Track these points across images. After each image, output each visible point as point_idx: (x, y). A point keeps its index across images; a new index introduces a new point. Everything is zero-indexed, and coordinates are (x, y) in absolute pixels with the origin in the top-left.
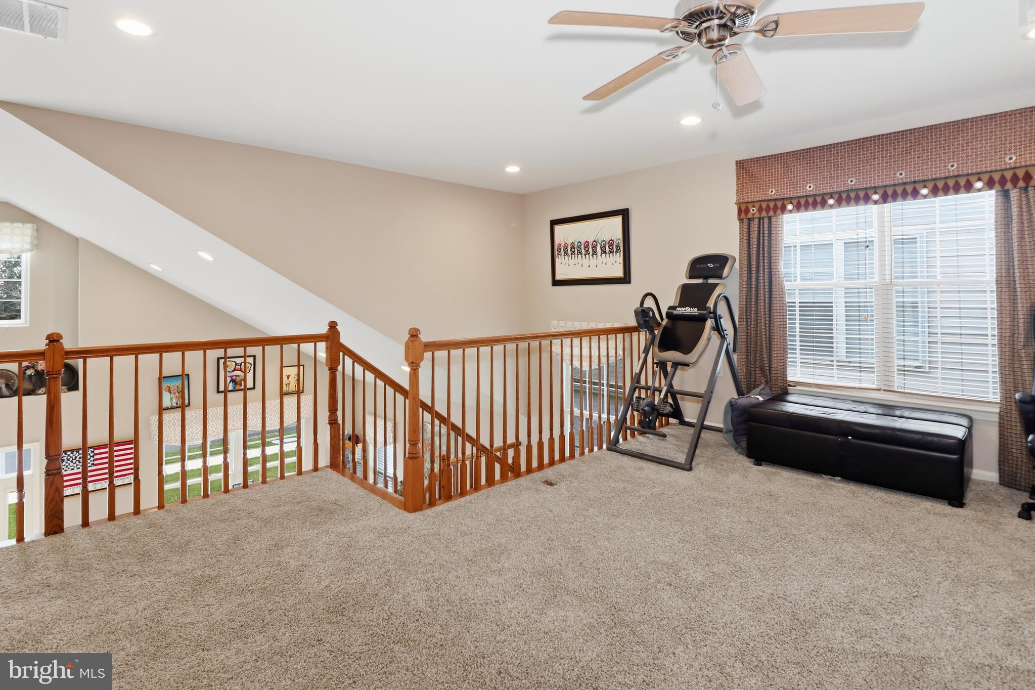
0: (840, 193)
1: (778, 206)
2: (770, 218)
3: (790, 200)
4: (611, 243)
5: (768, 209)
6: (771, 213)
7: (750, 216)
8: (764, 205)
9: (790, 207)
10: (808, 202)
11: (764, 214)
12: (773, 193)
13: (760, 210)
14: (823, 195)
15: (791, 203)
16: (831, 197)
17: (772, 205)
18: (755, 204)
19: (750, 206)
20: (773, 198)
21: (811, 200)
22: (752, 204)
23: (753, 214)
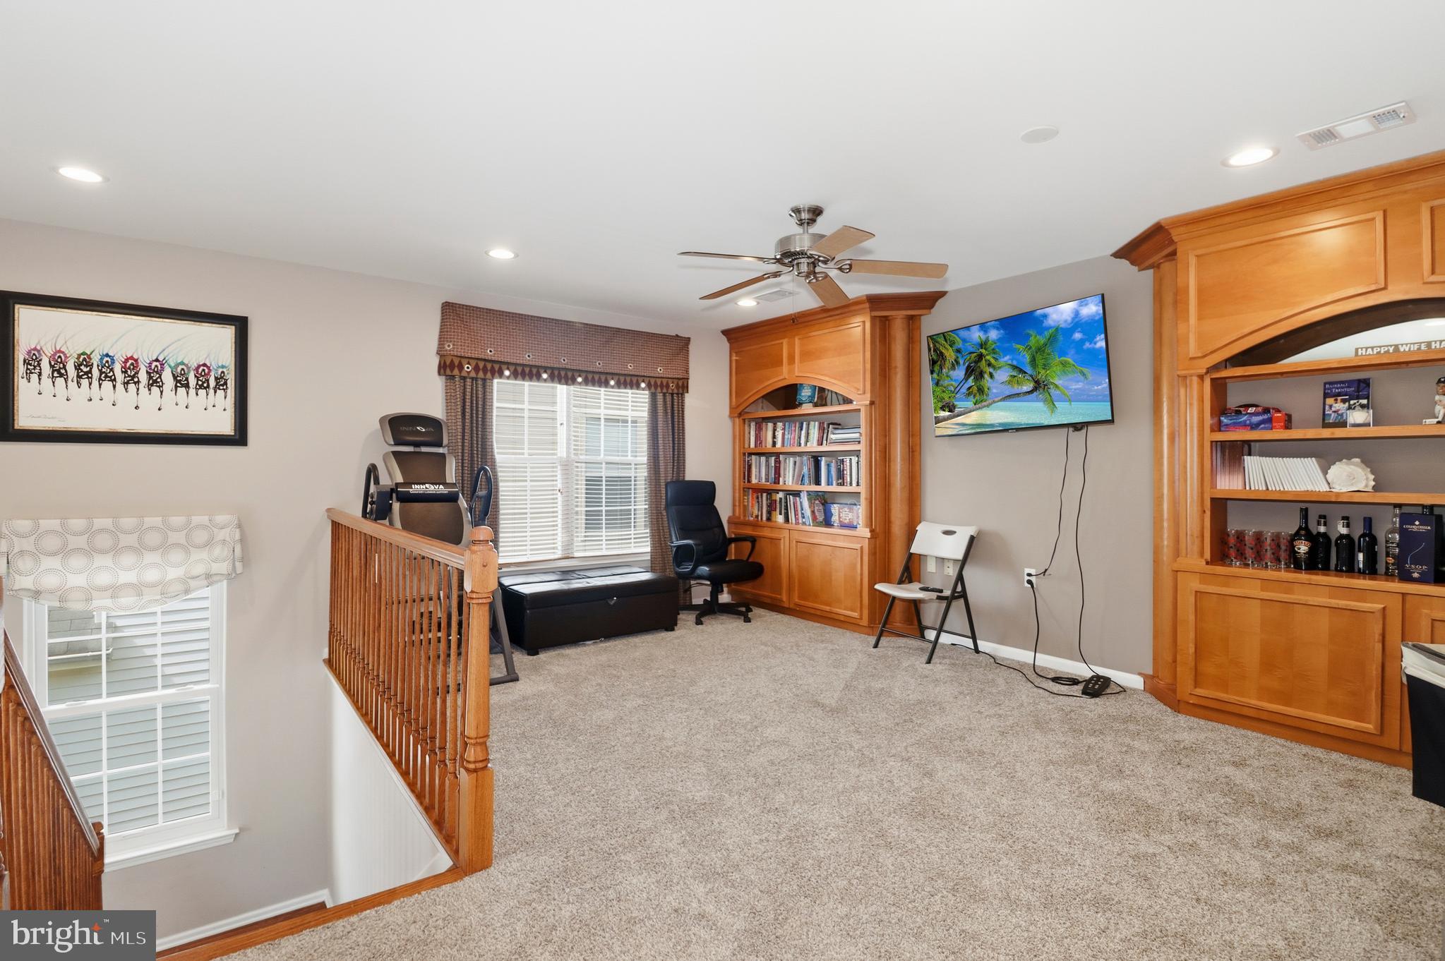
0: (553, 369)
1: (494, 368)
2: (484, 380)
3: (508, 364)
4: (203, 372)
5: (485, 370)
6: (489, 375)
7: (464, 374)
8: (481, 364)
9: (507, 373)
10: (525, 372)
11: (481, 375)
12: (489, 353)
13: (476, 369)
14: (538, 367)
15: (508, 369)
16: (545, 372)
17: (489, 366)
18: (471, 361)
19: (464, 361)
20: (490, 358)
21: (527, 370)
22: (467, 360)
23: (468, 373)
